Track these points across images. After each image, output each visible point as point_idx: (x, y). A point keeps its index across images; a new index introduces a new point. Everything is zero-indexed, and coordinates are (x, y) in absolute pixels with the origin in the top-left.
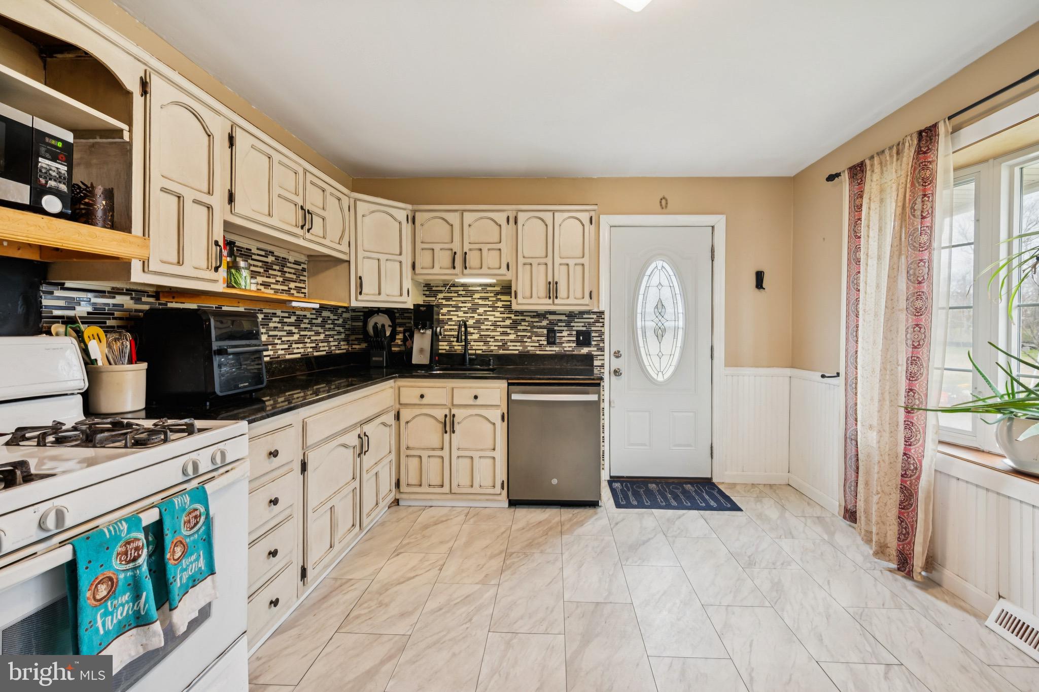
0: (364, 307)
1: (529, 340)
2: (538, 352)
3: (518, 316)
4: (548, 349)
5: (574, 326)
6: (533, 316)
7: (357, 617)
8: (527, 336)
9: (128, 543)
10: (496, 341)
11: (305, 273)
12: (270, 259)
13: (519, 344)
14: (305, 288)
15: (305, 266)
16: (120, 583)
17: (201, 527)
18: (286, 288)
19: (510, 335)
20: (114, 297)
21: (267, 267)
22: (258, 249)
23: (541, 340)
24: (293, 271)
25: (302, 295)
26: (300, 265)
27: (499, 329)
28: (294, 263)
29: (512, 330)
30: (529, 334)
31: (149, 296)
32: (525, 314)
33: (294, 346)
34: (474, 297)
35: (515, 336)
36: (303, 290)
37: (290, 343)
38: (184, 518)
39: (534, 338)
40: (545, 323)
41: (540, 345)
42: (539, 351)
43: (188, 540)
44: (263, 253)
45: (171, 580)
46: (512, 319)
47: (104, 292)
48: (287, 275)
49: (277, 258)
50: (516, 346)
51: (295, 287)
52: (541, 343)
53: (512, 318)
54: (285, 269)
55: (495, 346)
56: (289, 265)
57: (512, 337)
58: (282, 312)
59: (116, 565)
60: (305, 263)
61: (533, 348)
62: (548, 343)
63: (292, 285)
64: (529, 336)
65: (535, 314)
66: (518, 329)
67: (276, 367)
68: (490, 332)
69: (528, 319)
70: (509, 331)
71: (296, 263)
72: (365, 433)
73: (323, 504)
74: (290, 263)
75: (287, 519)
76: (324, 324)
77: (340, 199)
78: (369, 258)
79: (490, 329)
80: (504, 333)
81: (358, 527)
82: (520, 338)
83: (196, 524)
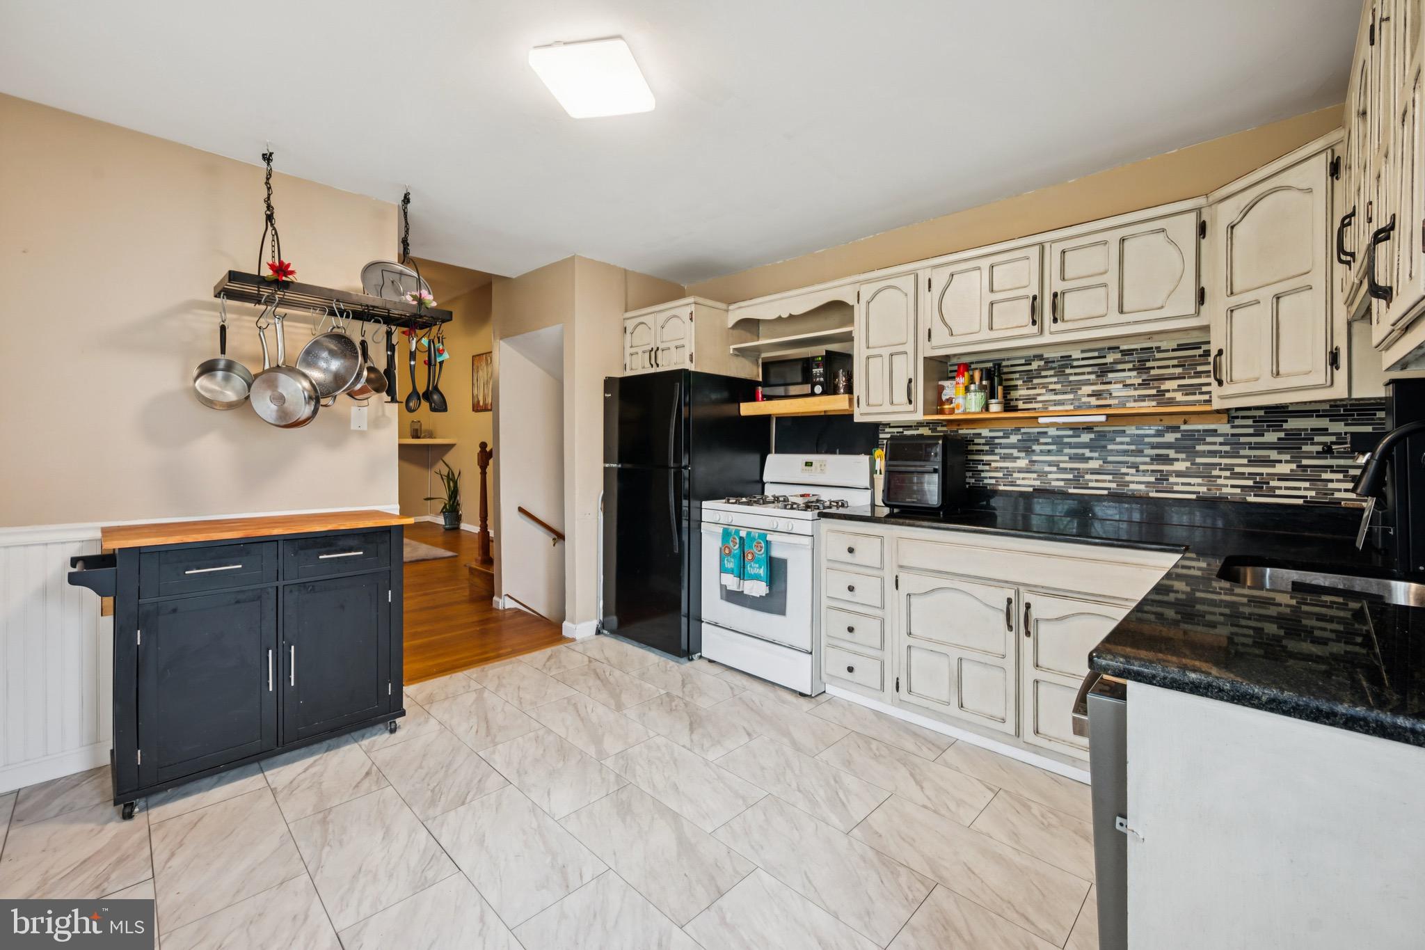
9: (735, 538)
12: (1112, 358)
17: (763, 553)
18: (1154, 392)
21: (1103, 370)
22: (1083, 351)
24: (1175, 362)
26: (1200, 348)
28: (1173, 350)
31: (943, 426)
33: (1172, 480)
36: (1205, 389)
38: (756, 543)
44: (1096, 354)
45: (746, 567)
48: (1153, 372)
49: (1127, 353)
51: (1179, 386)
54: (1148, 364)
56: (1158, 355)
59: (732, 544)
63: (1170, 385)
71: (1181, 348)
72: (1028, 606)
73: (930, 640)
74: (1167, 351)
75: (875, 617)
76: (1292, 443)
77: (1163, 230)
78: (1240, 307)
81: (1009, 728)
83: (761, 550)
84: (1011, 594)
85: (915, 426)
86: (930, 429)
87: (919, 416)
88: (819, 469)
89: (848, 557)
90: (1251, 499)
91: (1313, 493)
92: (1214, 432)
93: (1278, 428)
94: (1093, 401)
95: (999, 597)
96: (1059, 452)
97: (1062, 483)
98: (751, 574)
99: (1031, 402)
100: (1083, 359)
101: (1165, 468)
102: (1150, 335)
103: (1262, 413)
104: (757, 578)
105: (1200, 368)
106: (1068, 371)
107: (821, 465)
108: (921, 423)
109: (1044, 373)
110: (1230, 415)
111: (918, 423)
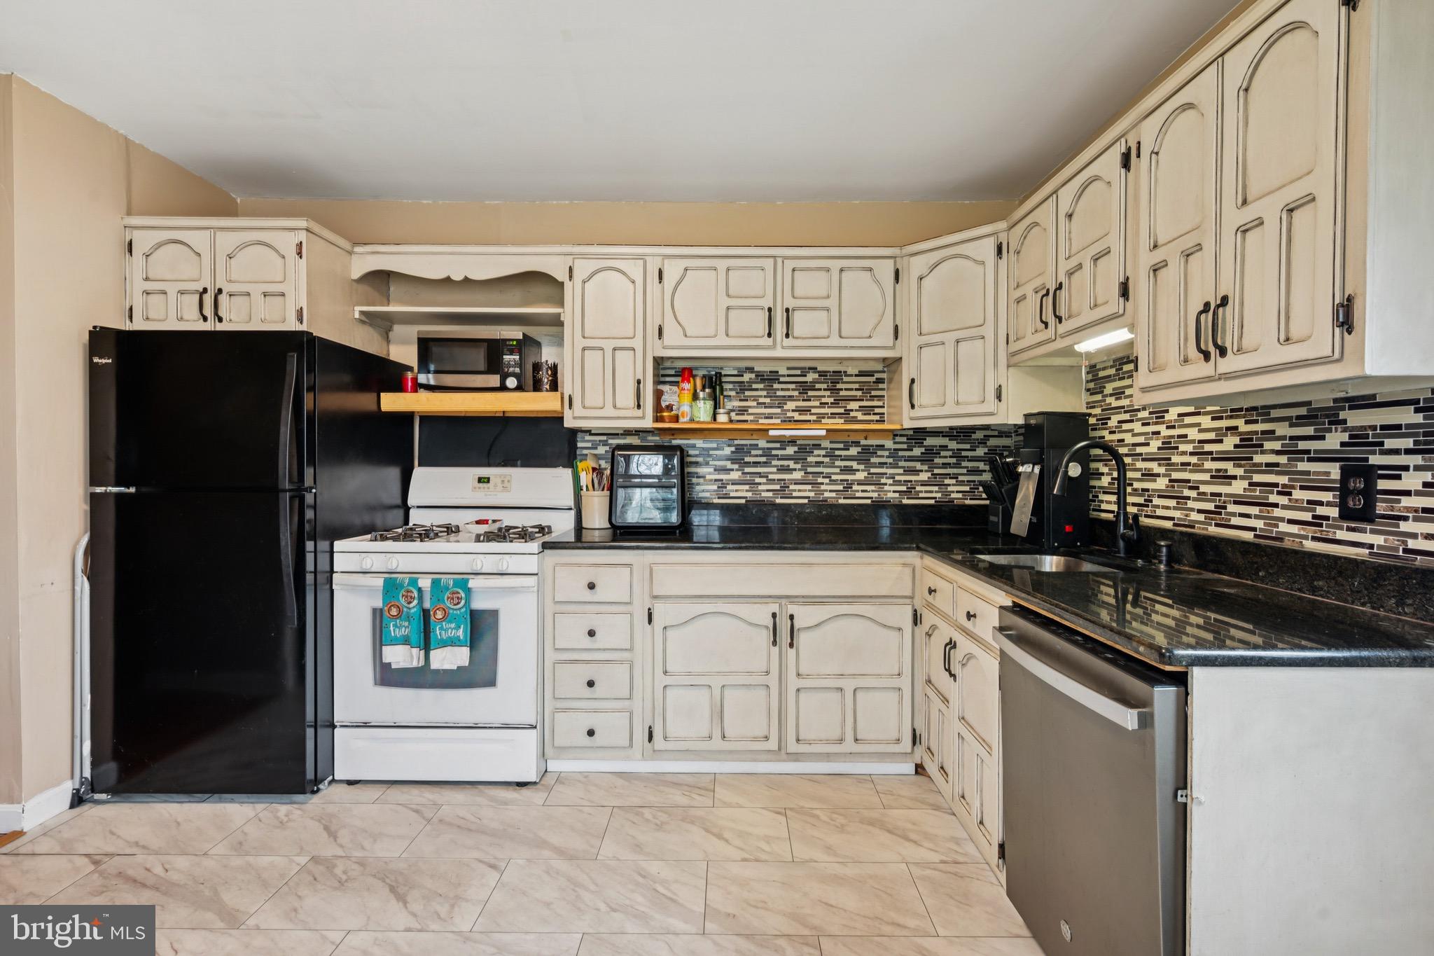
1: (1283, 500)
2: (1310, 545)
3: (1256, 422)
4: (1341, 535)
6: (1298, 417)
8: (1276, 485)
9: (408, 592)
10: (1202, 497)
11: (881, 386)
12: (811, 377)
13: (1254, 510)
14: (883, 407)
15: (884, 376)
16: (404, 613)
17: (462, 607)
18: (842, 411)
19: (1234, 482)
21: (805, 388)
22: (788, 369)
23: (1321, 503)
24: (857, 386)
25: (877, 417)
26: (873, 376)
27: (1208, 465)
28: (856, 375)
29: (1240, 466)
30: (1283, 480)
32: (1275, 413)
33: (855, 487)
35: (1245, 484)
36: (877, 410)
37: (849, 486)
38: (448, 594)
39: (1298, 494)
40: (1334, 440)
41: (1318, 521)
42: (1314, 539)
43: (451, 611)
44: (798, 372)
45: (431, 630)
46: (1241, 434)
48: (842, 393)
49: (823, 374)
50: (1247, 516)
51: (860, 407)
52: (1320, 511)
53: (1241, 429)
54: (839, 386)
55: (1199, 512)
56: (845, 379)
57: (1239, 488)
58: (831, 442)
59: (403, 601)
60: (884, 372)
61: (1294, 529)
62: (1346, 514)
63: (853, 405)
64: (1284, 486)
65: (1303, 411)
66: (1255, 465)
67: (811, 513)
68: (1191, 471)
69: (1282, 429)
70: (1231, 468)
71: (861, 374)
72: (792, 617)
73: (689, 674)
74: (851, 375)
75: (621, 662)
76: (929, 456)
77: (871, 270)
78: (928, 345)
79: (1189, 464)
80: (1222, 477)
81: (773, 744)
82: (1258, 493)
83: (458, 603)
84: (774, 608)
85: (622, 434)
86: (639, 438)
87: (648, 423)
88: (500, 485)
89: (588, 595)
90: (905, 501)
91: (939, 495)
92: (882, 447)
93: (921, 445)
94: (797, 416)
95: (762, 614)
96: (769, 464)
97: (770, 494)
98: (442, 639)
99: (743, 414)
100: (788, 376)
101: (850, 477)
102: (841, 360)
103: (911, 432)
104: (453, 643)
105: (874, 393)
106: (776, 386)
107: (503, 481)
108: (629, 431)
109: (754, 386)
110: (895, 434)
111: (625, 431)
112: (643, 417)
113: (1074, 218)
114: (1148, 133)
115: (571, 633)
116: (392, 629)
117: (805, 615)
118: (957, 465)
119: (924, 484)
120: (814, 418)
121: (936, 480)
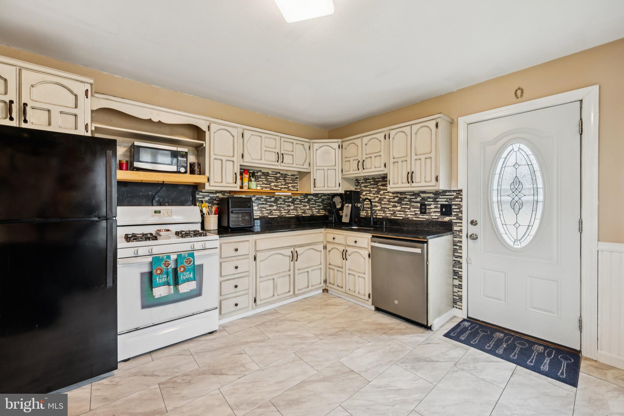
0: (331, 193)
1: (409, 211)
2: (414, 219)
3: (403, 195)
4: (420, 216)
5: (439, 201)
6: (411, 195)
7: (265, 325)
8: (407, 208)
9: (166, 262)
10: (390, 211)
11: (297, 179)
12: (278, 175)
13: (402, 213)
14: (298, 186)
15: (298, 176)
16: (164, 272)
17: (192, 265)
18: (287, 187)
19: (397, 207)
20: (216, 194)
21: (277, 179)
22: (272, 172)
23: (416, 211)
24: (291, 179)
25: (296, 189)
26: (295, 176)
27: (391, 204)
28: (291, 176)
29: (399, 204)
30: (409, 207)
31: (227, 193)
32: (406, 193)
33: (291, 211)
34: (378, 185)
35: (400, 207)
36: (296, 187)
37: (289, 211)
38: (185, 260)
39: (412, 209)
40: (419, 199)
41: (416, 214)
42: (415, 218)
43: (187, 267)
44: (275, 173)
45: (179, 277)
46: (399, 197)
47: (213, 193)
48: (287, 181)
49: (282, 174)
50: (401, 214)
51: (292, 186)
52: (416, 212)
53: (399, 196)
54: (286, 179)
55: (389, 214)
56: (288, 177)
57: (399, 208)
59: (163, 266)
60: (297, 175)
61: (411, 216)
62: (421, 213)
63: (290, 185)
64: (409, 208)
65: (413, 193)
66: (402, 204)
67: (280, 220)
68: (387, 205)
69: (408, 197)
70: (397, 204)
71: (292, 175)
72: (296, 251)
73: (267, 276)
74: (289, 176)
75: (246, 276)
76: (309, 202)
77: (303, 145)
78: (319, 169)
79: (386, 204)
80: (394, 206)
81: (291, 293)
82: (403, 209)
83: (190, 263)
84: (292, 249)
85: (215, 193)
86: (222, 194)
87: (238, 189)
88: (166, 214)
89: (235, 254)
90: (303, 215)
91: (311, 213)
92: (297, 198)
93: (307, 198)
94: (274, 188)
95: (288, 252)
96: (266, 204)
97: (267, 214)
98: (183, 280)
100: (272, 174)
101: (289, 208)
102: (287, 171)
103: (305, 194)
104: (188, 280)
105: (295, 182)
106: (268, 177)
107: (167, 212)
108: (217, 191)
109: (262, 177)
110: (301, 194)
111: (216, 191)
112: (236, 187)
113: (367, 145)
114: (392, 133)
115: (229, 269)
116: (158, 280)
117: (300, 250)
118: (315, 204)
119: (308, 210)
120: (279, 189)
121: (310, 209)
